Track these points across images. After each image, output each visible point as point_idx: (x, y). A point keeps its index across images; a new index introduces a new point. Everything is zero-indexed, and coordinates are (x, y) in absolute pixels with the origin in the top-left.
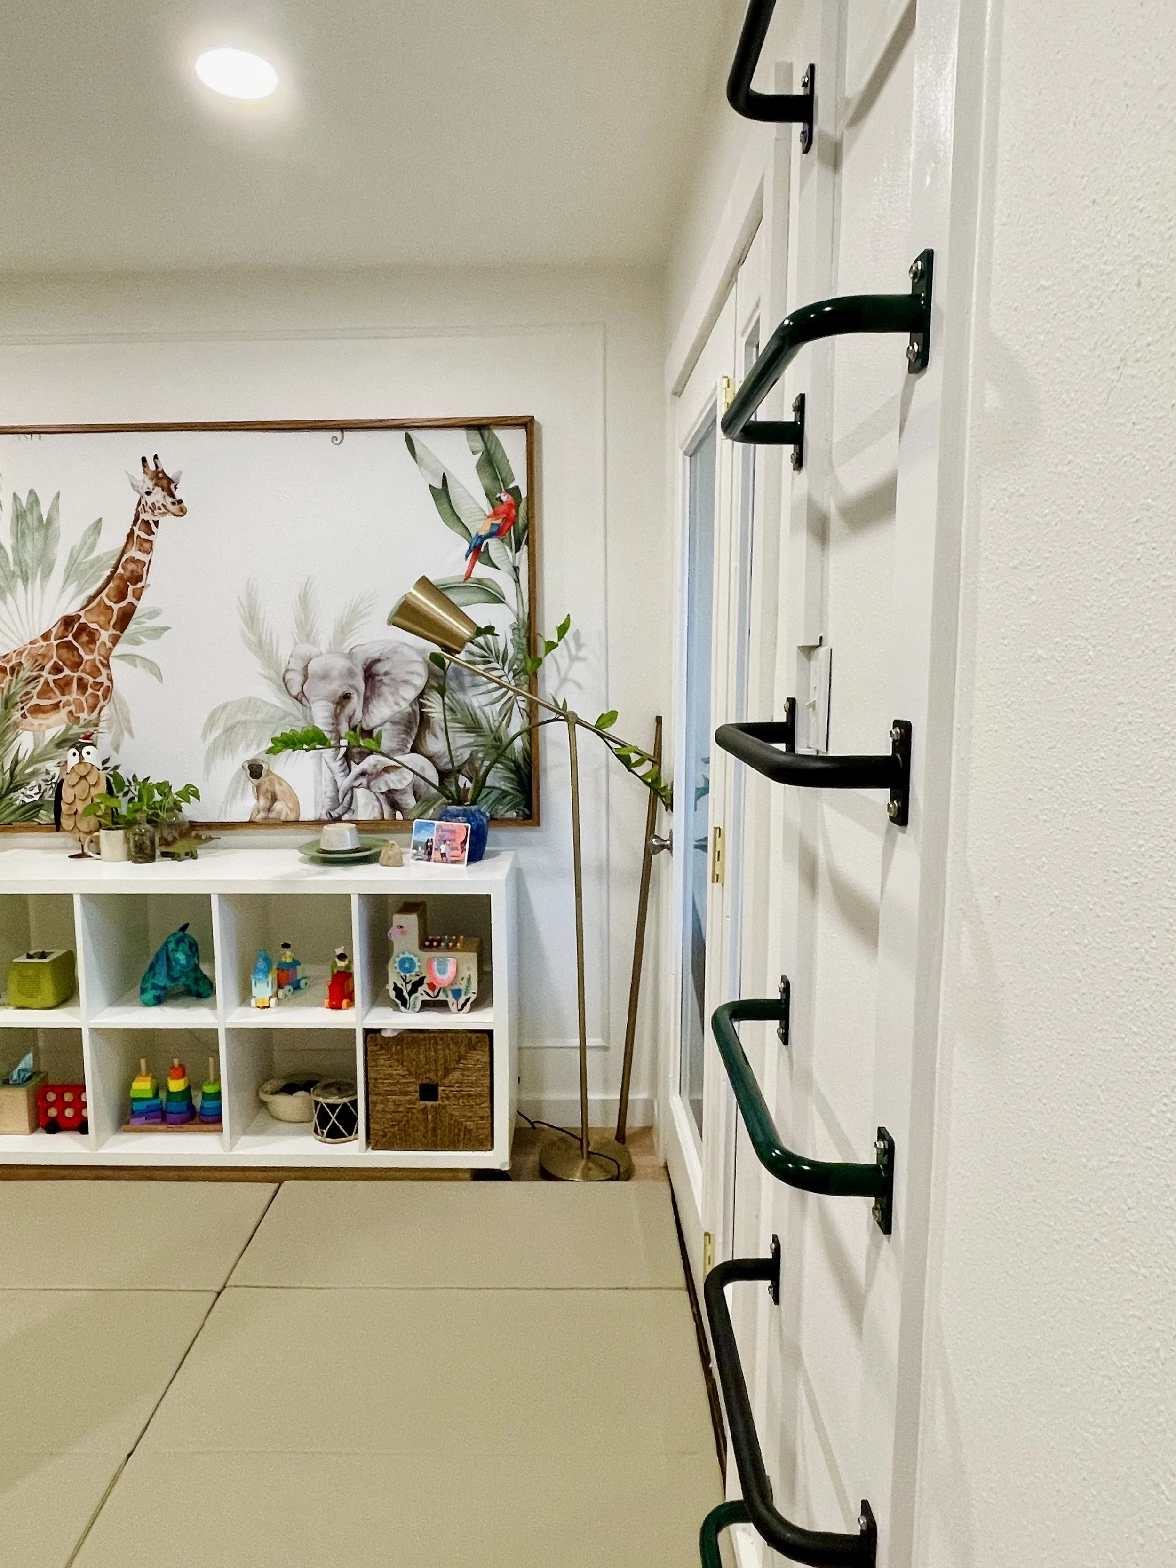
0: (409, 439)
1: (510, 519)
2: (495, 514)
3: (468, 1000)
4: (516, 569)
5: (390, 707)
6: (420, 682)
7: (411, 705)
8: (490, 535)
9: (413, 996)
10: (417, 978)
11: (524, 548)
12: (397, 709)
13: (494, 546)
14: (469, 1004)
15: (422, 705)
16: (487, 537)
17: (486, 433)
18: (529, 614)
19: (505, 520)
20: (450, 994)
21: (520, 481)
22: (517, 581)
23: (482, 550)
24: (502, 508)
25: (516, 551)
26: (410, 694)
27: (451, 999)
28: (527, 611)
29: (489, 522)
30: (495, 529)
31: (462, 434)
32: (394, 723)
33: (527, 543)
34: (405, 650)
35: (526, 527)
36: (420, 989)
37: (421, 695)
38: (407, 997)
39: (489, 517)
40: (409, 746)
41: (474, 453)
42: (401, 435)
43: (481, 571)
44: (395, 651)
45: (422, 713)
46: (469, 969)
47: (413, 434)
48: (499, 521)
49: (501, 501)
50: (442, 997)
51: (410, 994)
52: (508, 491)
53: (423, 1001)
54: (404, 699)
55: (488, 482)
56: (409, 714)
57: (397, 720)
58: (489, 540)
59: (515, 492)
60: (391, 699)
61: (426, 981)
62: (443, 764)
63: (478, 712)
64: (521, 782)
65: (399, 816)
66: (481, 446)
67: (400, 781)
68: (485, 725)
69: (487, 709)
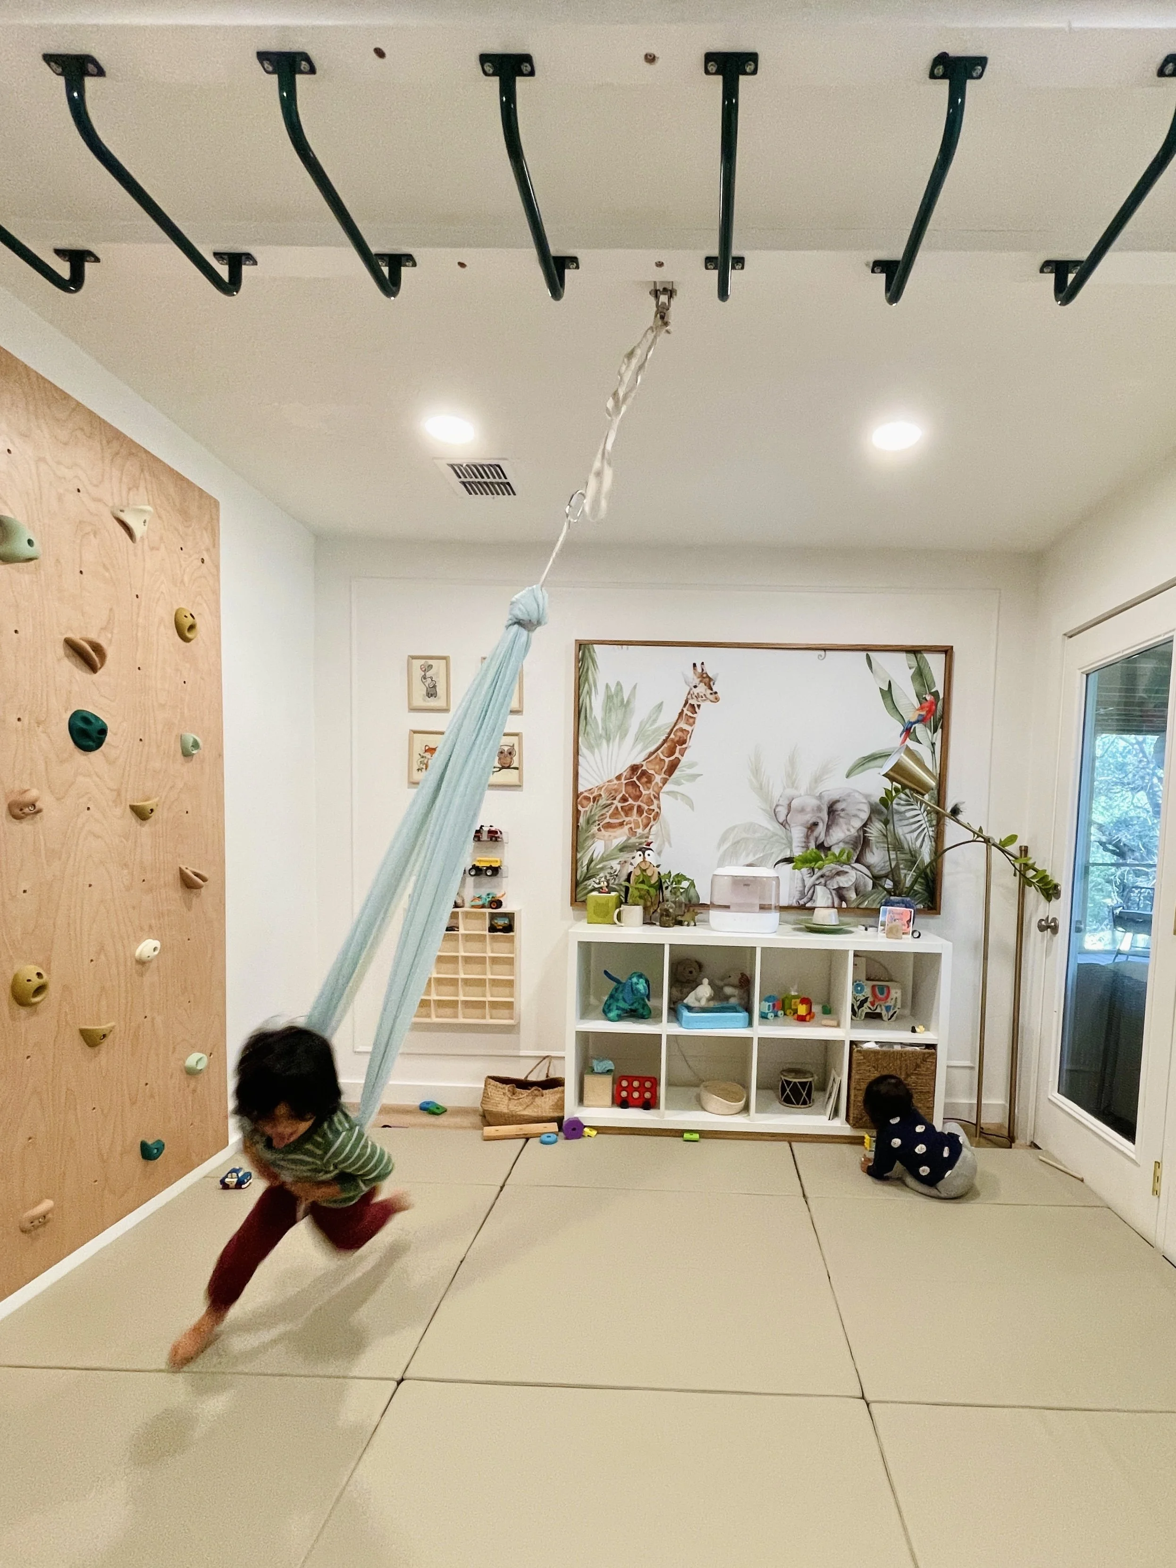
0: (868, 658)
1: (931, 711)
2: (922, 708)
3: (895, 1012)
4: (933, 744)
5: (843, 832)
6: (865, 816)
7: (858, 831)
8: (917, 722)
9: (861, 1009)
10: (864, 998)
11: (939, 731)
12: (848, 833)
13: (919, 729)
14: (895, 1015)
15: (865, 832)
16: (915, 723)
17: (919, 656)
18: (940, 774)
19: (929, 712)
20: (883, 1008)
21: (939, 687)
22: (933, 753)
23: (912, 731)
24: (926, 704)
25: (934, 733)
26: (858, 824)
27: (884, 1013)
28: (938, 772)
29: (919, 712)
30: (921, 718)
31: (903, 656)
32: (846, 843)
33: (942, 728)
34: (857, 795)
35: (942, 717)
36: (865, 1005)
37: (865, 825)
38: (857, 1010)
39: (918, 710)
40: (855, 858)
41: (910, 668)
42: (864, 654)
43: (910, 743)
44: (849, 795)
45: (865, 837)
46: (896, 993)
47: (871, 654)
48: (924, 713)
49: (926, 700)
50: (878, 1011)
51: (859, 1008)
52: (931, 693)
53: (866, 1013)
54: (853, 827)
55: (919, 687)
56: (856, 837)
57: (847, 841)
58: (916, 725)
59: (936, 694)
60: (845, 827)
61: (869, 1000)
62: (876, 871)
63: (902, 837)
64: (927, 885)
65: (844, 905)
66: (915, 664)
67: (847, 882)
68: (906, 846)
69: (908, 836)
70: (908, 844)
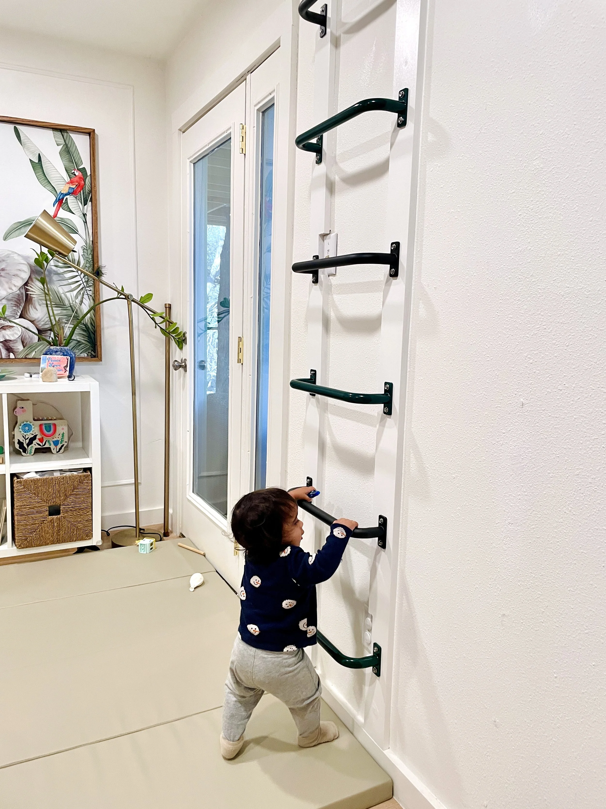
0: (16, 130)
1: (81, 187)
2: (72, 182)
3: (63, 446)
4: (85, 215)
5: (5, 290)
6: (26, 276)
7: (19, 289)
8: (68, 194)
9: (30, 446)
10: (32, 436)
11: (89, 204)
12: (10, 291)
13: (71, 200)
14: (63, 448)
15: (27, 290)
16: (66, 195)
17: (65, 134)
18: (93, 241)
19: (78, 186)
20: (52, 443)
21: (86, 164)
22: (85, 222)
23: (64, 202)
24: (76, 179)
25: (84, 206)
26: (20, 283)
27: (52, 447)
28: (91, 239)
29: (68, 186)
30: (71, 191)
31: (50, 133)
32: (8, 300)
33: (91, 200)
34: (16, 257)
35: (91, 191)
36: (34, 442)
37: (26, 284)
38: (26, 447)
39: (68, 183)
40: (19, 314)
41: (58, 145)
42: (12, 126)
43: (62, 214)
44: (8, 256)
45: (27, 295)
46: (63, 429)
47: (18, 127)
48: (74, 186)
49: (75, 175)
50: (47, 446)
51: (28, 445)
52: (79, 170)
53: (36, 449)
54: (15, 286)
55: (67, 164)
56: (19, 295)
57: (10, 298)
58: (68, 197)
59: (83, 170)
60: (6, 286)
61: (38, 437)
62: (41, 325)
63: (63, 296)
64: (89, 337)
65: (12, 356)
66: (62, 141)
67: (13, 335)
68: (67, 303)
69: (68, 294)
70: (69, 301)
